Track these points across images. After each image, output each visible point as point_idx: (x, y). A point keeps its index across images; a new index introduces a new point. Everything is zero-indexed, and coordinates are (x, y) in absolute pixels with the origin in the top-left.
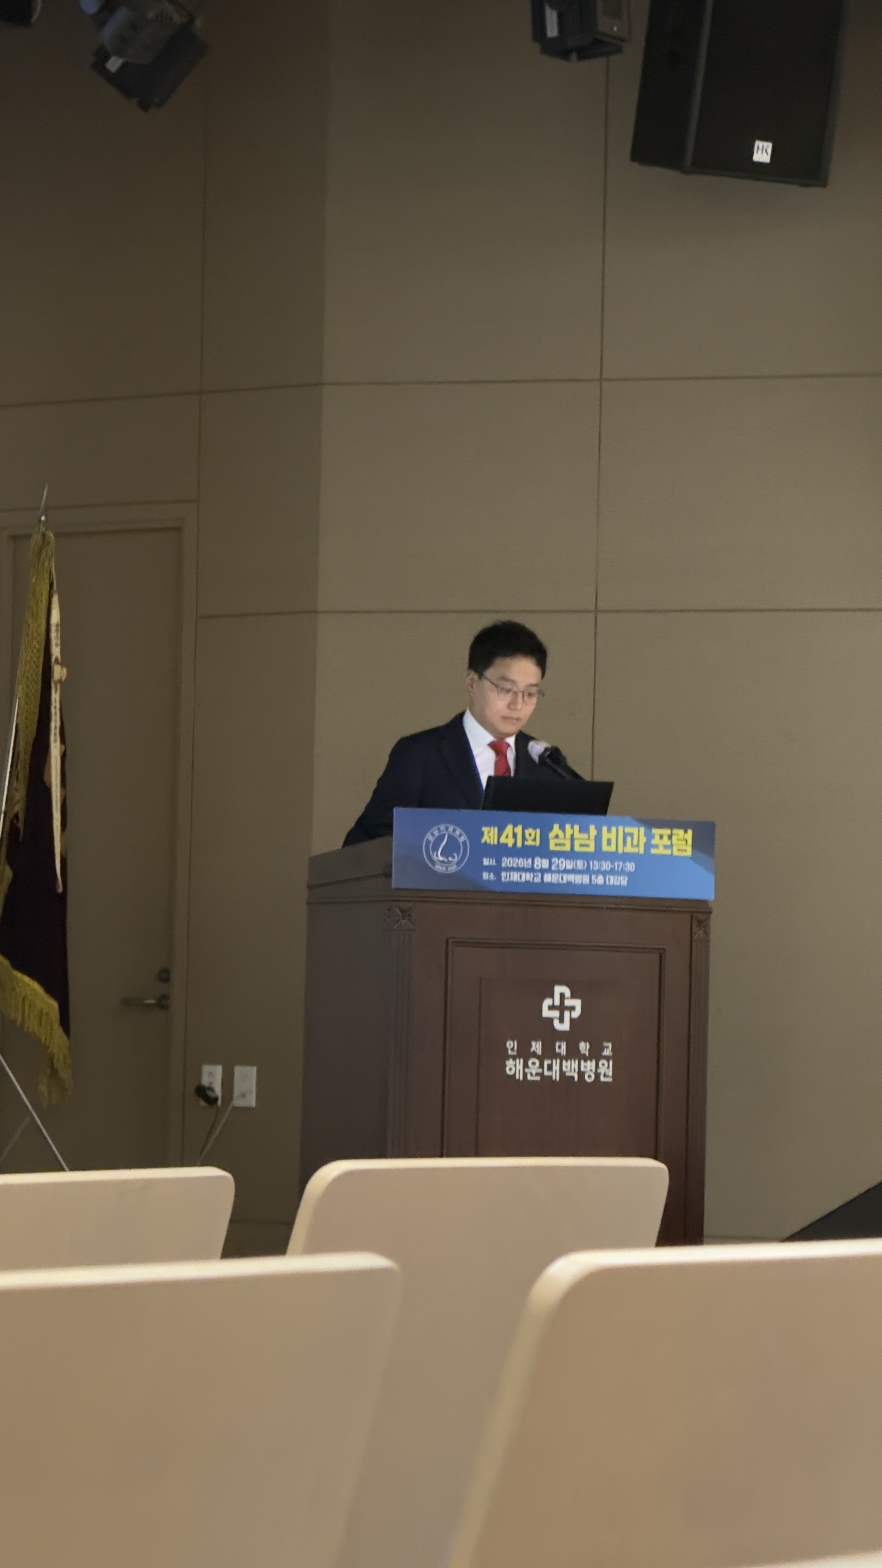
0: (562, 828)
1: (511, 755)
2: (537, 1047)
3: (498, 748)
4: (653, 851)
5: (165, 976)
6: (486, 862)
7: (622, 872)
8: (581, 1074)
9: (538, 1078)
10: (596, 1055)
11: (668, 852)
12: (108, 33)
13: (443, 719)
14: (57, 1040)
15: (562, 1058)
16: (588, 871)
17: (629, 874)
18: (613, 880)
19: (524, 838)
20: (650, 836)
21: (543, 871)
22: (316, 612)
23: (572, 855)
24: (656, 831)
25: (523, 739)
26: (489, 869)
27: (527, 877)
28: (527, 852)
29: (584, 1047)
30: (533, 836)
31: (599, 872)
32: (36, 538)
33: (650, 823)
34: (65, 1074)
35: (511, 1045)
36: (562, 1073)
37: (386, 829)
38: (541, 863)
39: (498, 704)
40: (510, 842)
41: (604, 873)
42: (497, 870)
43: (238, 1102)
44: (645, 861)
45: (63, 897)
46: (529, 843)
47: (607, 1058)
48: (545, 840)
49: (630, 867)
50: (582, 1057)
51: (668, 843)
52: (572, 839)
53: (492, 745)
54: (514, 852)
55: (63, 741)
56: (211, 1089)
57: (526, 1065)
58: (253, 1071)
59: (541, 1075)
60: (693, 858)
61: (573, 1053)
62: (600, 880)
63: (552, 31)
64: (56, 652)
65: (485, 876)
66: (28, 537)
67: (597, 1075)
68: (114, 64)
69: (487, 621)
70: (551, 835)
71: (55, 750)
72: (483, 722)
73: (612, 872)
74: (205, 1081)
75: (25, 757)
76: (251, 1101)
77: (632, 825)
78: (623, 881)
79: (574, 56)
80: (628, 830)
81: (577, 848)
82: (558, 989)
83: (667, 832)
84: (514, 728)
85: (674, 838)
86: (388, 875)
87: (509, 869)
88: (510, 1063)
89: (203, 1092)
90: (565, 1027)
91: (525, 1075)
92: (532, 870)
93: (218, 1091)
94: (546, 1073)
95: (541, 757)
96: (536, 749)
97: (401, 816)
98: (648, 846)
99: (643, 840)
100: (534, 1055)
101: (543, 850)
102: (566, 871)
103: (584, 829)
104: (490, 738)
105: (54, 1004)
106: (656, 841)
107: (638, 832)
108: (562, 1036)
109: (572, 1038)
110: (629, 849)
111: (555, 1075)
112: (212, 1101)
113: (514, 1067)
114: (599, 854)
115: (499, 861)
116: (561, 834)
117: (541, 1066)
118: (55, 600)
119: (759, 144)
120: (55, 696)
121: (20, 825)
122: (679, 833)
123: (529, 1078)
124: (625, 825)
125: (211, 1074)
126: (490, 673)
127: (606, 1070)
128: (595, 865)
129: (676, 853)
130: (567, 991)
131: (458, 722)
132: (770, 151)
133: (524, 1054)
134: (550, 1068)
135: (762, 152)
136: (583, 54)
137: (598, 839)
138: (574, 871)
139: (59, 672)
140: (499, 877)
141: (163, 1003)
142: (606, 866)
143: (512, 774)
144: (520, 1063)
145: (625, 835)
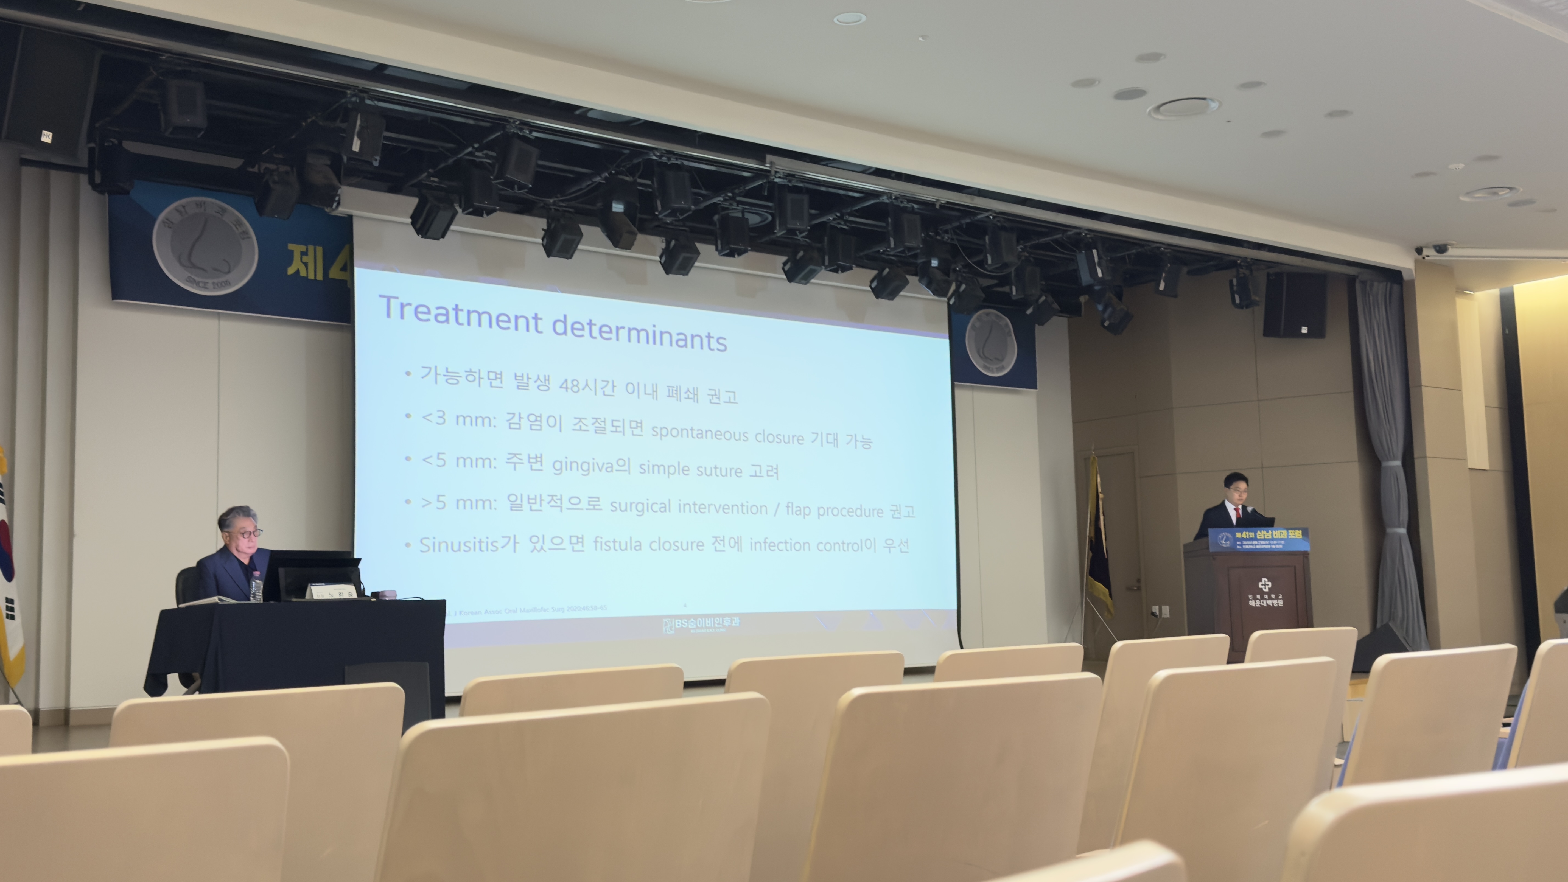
0: (1261, 532)
1: (1240, 512)
2: (1258, 597)
3: (1236, 510)
4: (1290, 537)
5: (1139, 581)
6: (1238, 543)
7: (1280, 544)
8: (1273, 604)
9: (1259, 606)
10: (1277, 598)
11: (1294, 537)
12: (1106, 315)
13: (1218, 503)
14: (1109, 601)
15: (1266, 599)
16: (1270, 544)
17: (1283, 544)
18: (1277, 546)
19: (1249, 535)
20: (1288, 533)
21: (1256, 545)
22: (1176, 474)
23: (1264, 539)
24: (1290, 531)
25: (1244, 508)
26: (1239, 545)
27: (1251, 547)
28: (1251, 539)
29: (1273, 596)
30: (1252, 535)
31: (1273, 544)
32: (1092, 458)
33: (1288, 529)
34: (1112, 610)
35: (1250, 596)
36: (1267, 604)
37: (1207, 535)
38: (1255, 542)
39: (1236, 496)
40: (1245, 537)
41: (1275, 544)
42: (1242, 545)
43: (1164, 616)
44: (1287, 540)
45: (1107, 560)
46: (1251, 537)
47: (1280, 599)
48: (1256, 536)
49: (1283, 542)
50: (1272, 599)
51: (1294, 534)
52: (1264, 535)
53: (1235, 509)
54: (1247, 540)
55: (1104, 515)
56: (1156, 613)
57: (1255, 602)
58: (1168, 607)
59: (1260, 605)
60: (1302, 539)
61: (1270, 598)
62: (1274, 547)
63: (1238, 301)
64: (1100, 490)
65: (1238, 547)
66: (1089, 458)
67: (1278, 604)
68: (1106, 324)
69: (1228, 473)
70: (1257, 534)
71: (1102, 518)
72: (1231, 502)
73: (1277, 544)
74: (1154, 611)
75: (1093, 519)
76: (1168, 616)
77: (1283, 530)
78: (1281, 546)
79: (1245, 308)
80: (1281, 531)
81: (1266, 537)
82: (1264, 579)
83: (1293, 531)
84: (1241, 502)
85: (1296, 533)
86: (1208, 548)
87: (1245, 545)
88: (1250, 601)
89: (1153, 614)
90: (1267, 590)
91: (1255, 605)
92: (1252, 545)
93: (1158, 613)
94: (1262, 604)
95: (1251, 512)
96: (1250, 509)
97: (1211, 531)
98: (1288, 536)
99: (1286, 534)
100: (1258, 599)
101: (1255, 539)
102: (1263, 544)
103: (1268, 532)
104: (1234, 507)
105: (1107, 590)
106: (1290, 534)
107: (1285, 532)
108: (1266, 593)
109: (1269, 594)
110: (1282, 537)
111: (1265, 605)
112: (1156, 616)
113: (1252, 603)
114: (1273, 539)
115: (1242, 542)
116: (1260, 533)
117: (1260, 602)
118: (1099, 476)
119: (1303, 328)
120: (1101, 503)
121: (1093, 540)
122: (1297, 531)
123: (1257, 606)
124: (1280, 530)
125: (1156, 609)
126: (1232, 487)
127: (1281, 603)
128: (1272, 542)
129: (1297, 537)
130: (1266, 580)
131: (1223, 503)
132: (1307, 330)
133: (1255, 599)
134: (1263, 603)
135: (1304, 330)
136: (1247, 307)
137: (1272, 535)
138: (1266, 544)
139: (1101, 496)
140: (1242, 547)
141: (1139, 589)
142: (1275, 542)
143: (1241, 516)
144: (1253, 601)
145: (1280, 533)
